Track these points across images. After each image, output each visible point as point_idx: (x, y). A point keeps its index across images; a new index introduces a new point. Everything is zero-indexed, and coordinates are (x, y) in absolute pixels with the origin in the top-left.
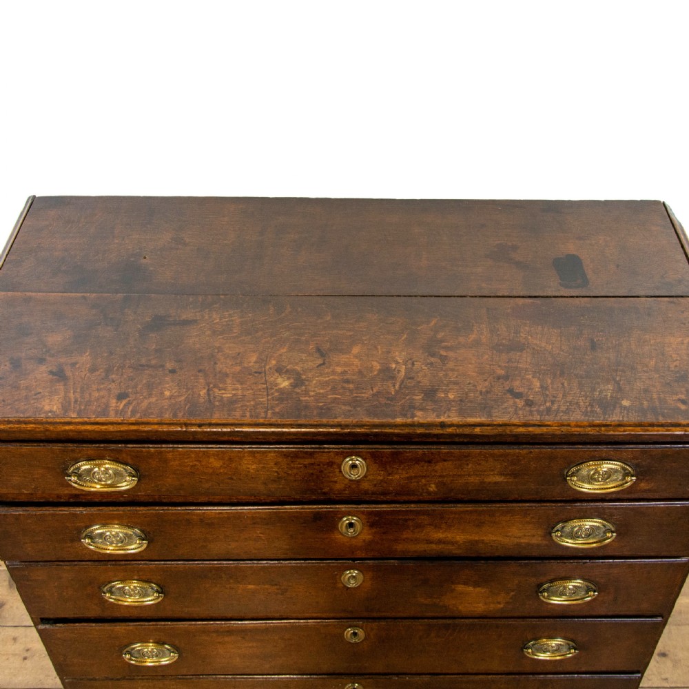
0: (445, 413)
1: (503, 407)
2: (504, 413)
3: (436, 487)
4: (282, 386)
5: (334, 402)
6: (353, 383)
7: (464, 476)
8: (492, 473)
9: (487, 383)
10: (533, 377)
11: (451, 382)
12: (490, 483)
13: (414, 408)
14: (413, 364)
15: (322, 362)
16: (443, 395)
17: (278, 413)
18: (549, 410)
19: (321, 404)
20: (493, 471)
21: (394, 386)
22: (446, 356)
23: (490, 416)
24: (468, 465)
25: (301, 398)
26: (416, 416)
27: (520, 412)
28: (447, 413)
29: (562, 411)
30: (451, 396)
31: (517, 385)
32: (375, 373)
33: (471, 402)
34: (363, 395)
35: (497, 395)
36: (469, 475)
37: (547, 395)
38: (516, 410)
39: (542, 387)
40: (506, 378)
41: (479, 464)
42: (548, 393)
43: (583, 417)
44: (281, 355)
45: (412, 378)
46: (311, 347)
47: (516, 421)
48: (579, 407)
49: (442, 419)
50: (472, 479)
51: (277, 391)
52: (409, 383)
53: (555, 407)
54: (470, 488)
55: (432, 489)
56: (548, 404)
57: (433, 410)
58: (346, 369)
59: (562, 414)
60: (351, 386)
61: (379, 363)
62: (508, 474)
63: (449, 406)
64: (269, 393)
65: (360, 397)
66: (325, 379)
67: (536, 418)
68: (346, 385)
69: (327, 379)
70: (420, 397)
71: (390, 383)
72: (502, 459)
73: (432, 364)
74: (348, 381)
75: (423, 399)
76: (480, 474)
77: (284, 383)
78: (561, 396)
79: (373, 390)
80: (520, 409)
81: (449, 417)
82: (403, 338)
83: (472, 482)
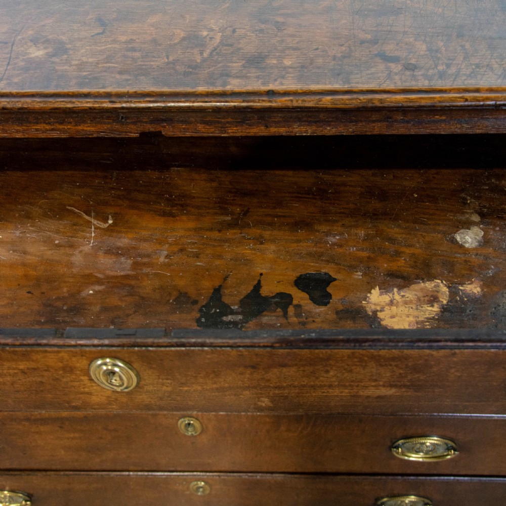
0: (276, 80)
1: (369, 72)
2: (370, 78)
3: (272, 402)
4: (33, 56)
5: (105, 71)
6: (140, 51)
7: (321, 387)
8: (373, 384)
9: (344, 48)
10: (415, 40)
11: (289, 48)
12: (368, 397)
13: (228, 75)
14: (234, 31)
15: (101, 31)
16: (275, 62)
17: (16, 83)
18: (442, 75)
19: (85, 73)
20: (376, 380)
21: (201, 54)
22: (283, 23)
23: (348, 81)
24: (327, 372)
25: (57, 68)
26: (230, 84)
27: (397, 77)
28: (279, 80)
29: (465, 75)
30: (287, 62)
31: (389, 48)
32: (176, 41)
33: (319, 68)
34: (153, 63)
35: (360, 60)
36: (330, 386)
37: (439, 59)
38: (389, 74)
39: (429, 50)
40: (374, 42)
41: (351, 371)
42: (439, 55)
43: (499, 81)
44: (44, 26)
45: (231, 45)
46: (89, 17)
47: (391, 86)
48: (492, 70)
49: (271, 87)
50: (336, 392)
51: (23, 60)
52: (225, 50)
53: (453, 70)
54: (332, 404)
55: (264, 405)
56: (441, 68)
57: (258, 77)
58: (134, 37)
59: (465, 78)
60: (137, 54)
61: (184, 31)
62: (405, 386)
63: (284, 73)
64: (11, 63)
65: (145, 65)
66: (99, 48)
67: (423, 84)
68: (129, 54)
69: (103, 48)
70: (241, 64)
71: (196, 51)
72: (393, 364)
73: (261, 31)
74: (134, 50)
75: (244, 66)
76: (350, 386)
77: (37, 53)
78: (462, 59)
79: (168, 59)
80: (396, 74)
81: (282, 84)
82: (224, 7)
83: (337, 396)
